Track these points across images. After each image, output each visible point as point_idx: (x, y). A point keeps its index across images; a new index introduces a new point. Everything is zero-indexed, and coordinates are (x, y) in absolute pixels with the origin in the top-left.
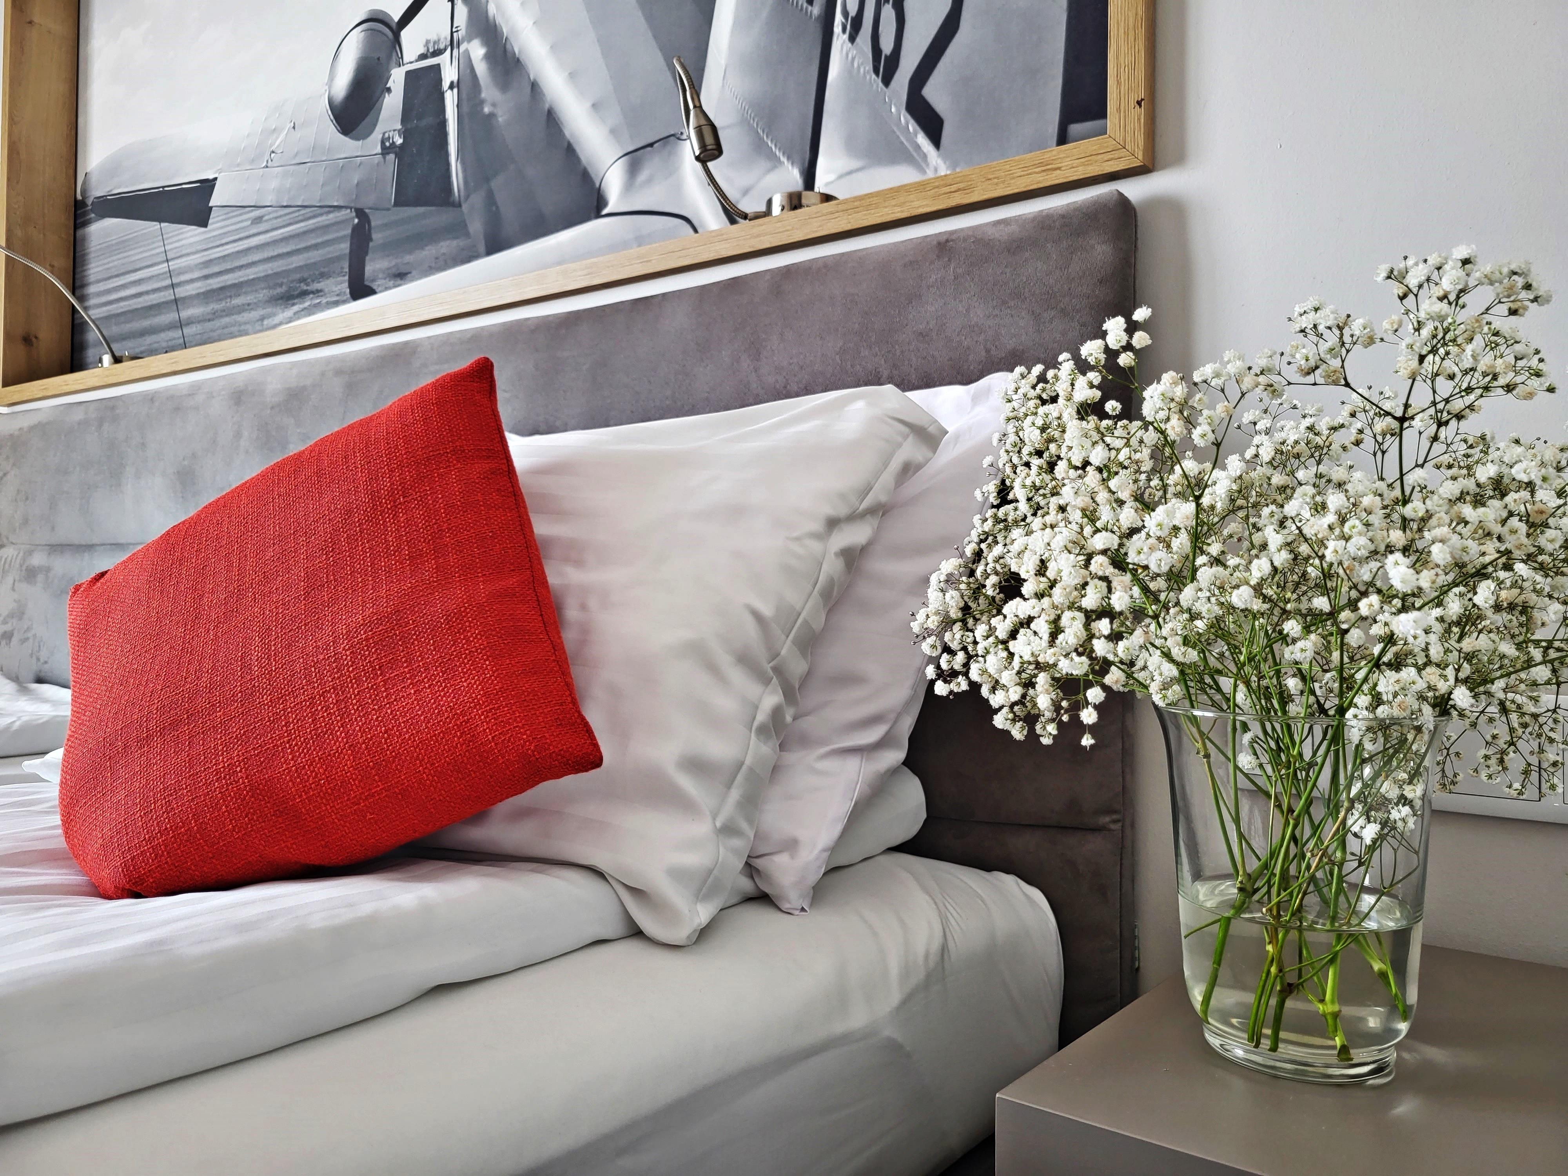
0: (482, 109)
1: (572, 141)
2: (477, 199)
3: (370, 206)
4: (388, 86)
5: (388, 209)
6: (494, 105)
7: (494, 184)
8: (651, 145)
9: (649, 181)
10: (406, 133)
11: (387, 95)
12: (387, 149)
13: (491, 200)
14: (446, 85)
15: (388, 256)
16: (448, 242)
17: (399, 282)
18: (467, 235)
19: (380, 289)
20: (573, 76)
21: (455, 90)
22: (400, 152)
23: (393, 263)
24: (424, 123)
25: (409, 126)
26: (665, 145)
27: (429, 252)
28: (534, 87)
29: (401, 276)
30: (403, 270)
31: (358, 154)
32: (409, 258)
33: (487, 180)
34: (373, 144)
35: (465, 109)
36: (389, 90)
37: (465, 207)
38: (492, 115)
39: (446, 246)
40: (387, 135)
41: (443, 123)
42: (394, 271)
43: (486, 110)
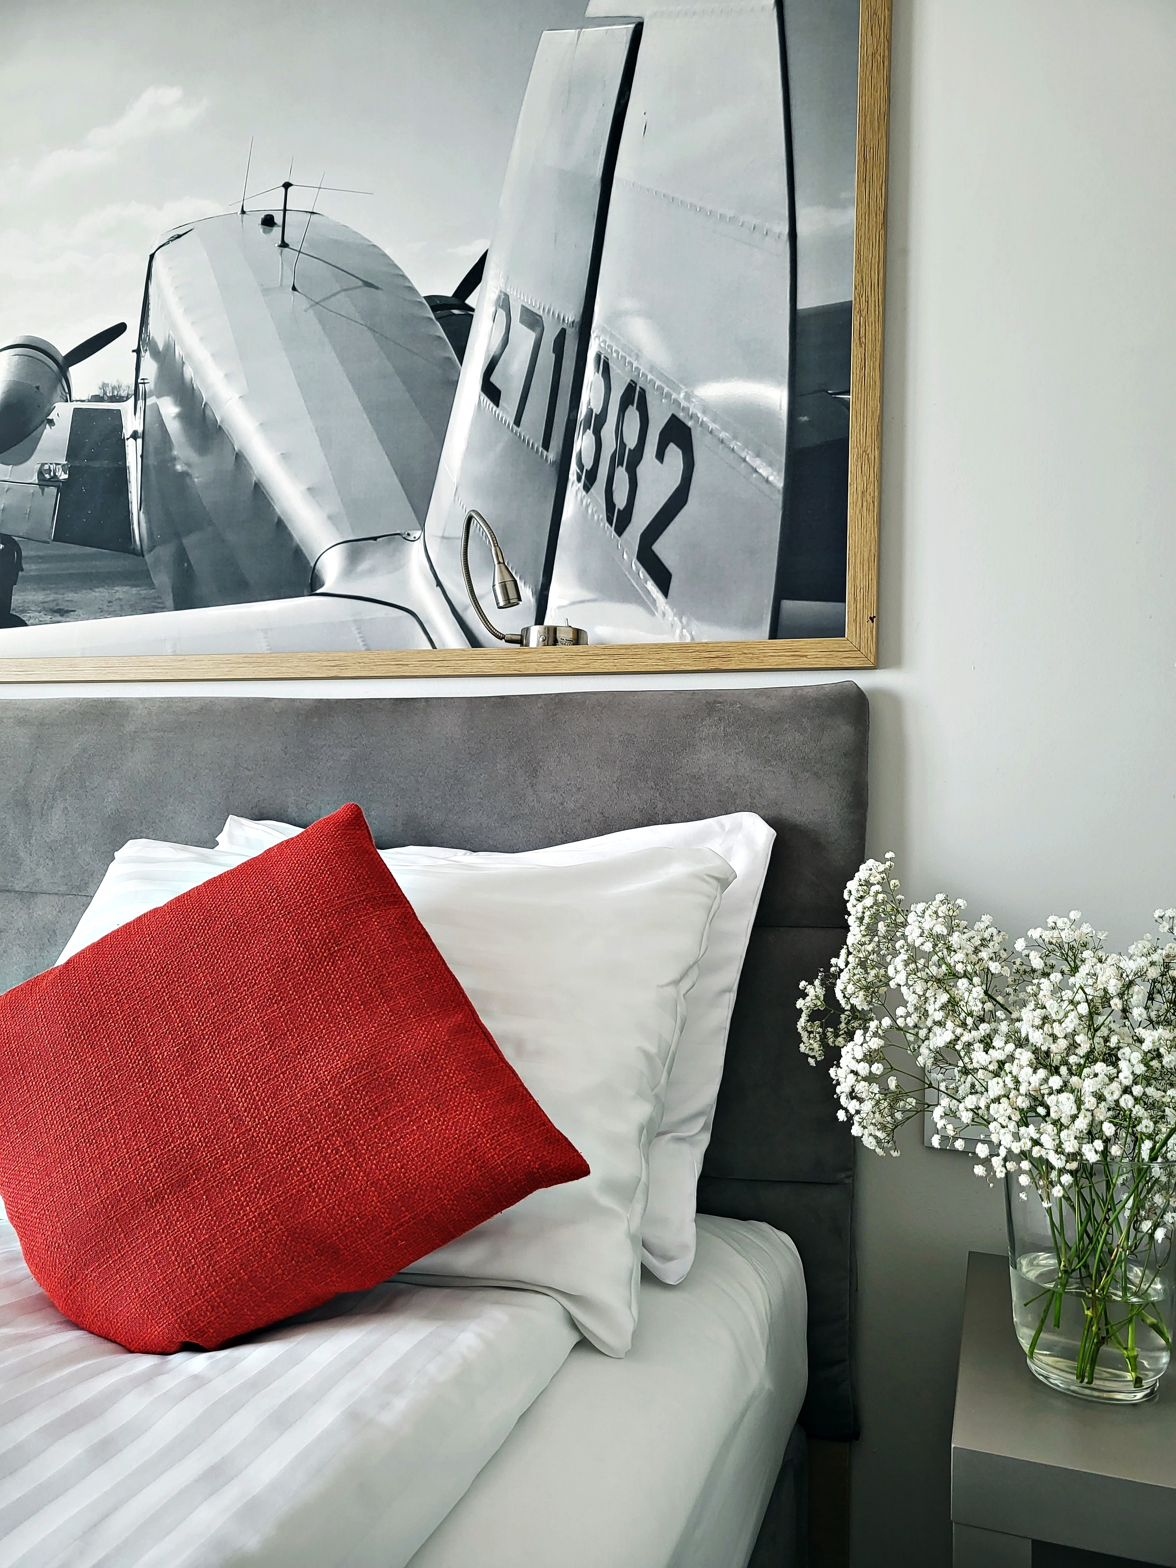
0: (174, 465)
1: (283, 518)
2: (165, 552)
3: (21, 534)
4: (50, 417)
5: (48, 543)
6: (188, 465)
7: (187, 541)
8: (375, 539)
9: (371, 571)
10: (71, 470)
11: (48, 426)
12: (45, 480)
13: (181, 556)
14: (127, 432)
15: (44, 590)
16: (125, 589)
17: (59, 618)
18: (151, 585)
19: (32, 621)
20: (285, 457)
21: (140, 441)
22: (63, 488)
23: (51, 598)
24: (96, 464)
25: (77, 464)
26: (389, 542)
27: (100, 594)
28: (239, 457)
29: (61, 613)
30: (64, 606)
31: (6, 479)
32: (70, 596)
33: (178, 536)
34: (29, 472)
35: (152, 461)
36: (51, 422)
37: (147, 557)
38: (184, 475)
39: (122, 592)
40: (46, 467)
41: (123, 471)
42: (52, 605)
43: (179, 468)
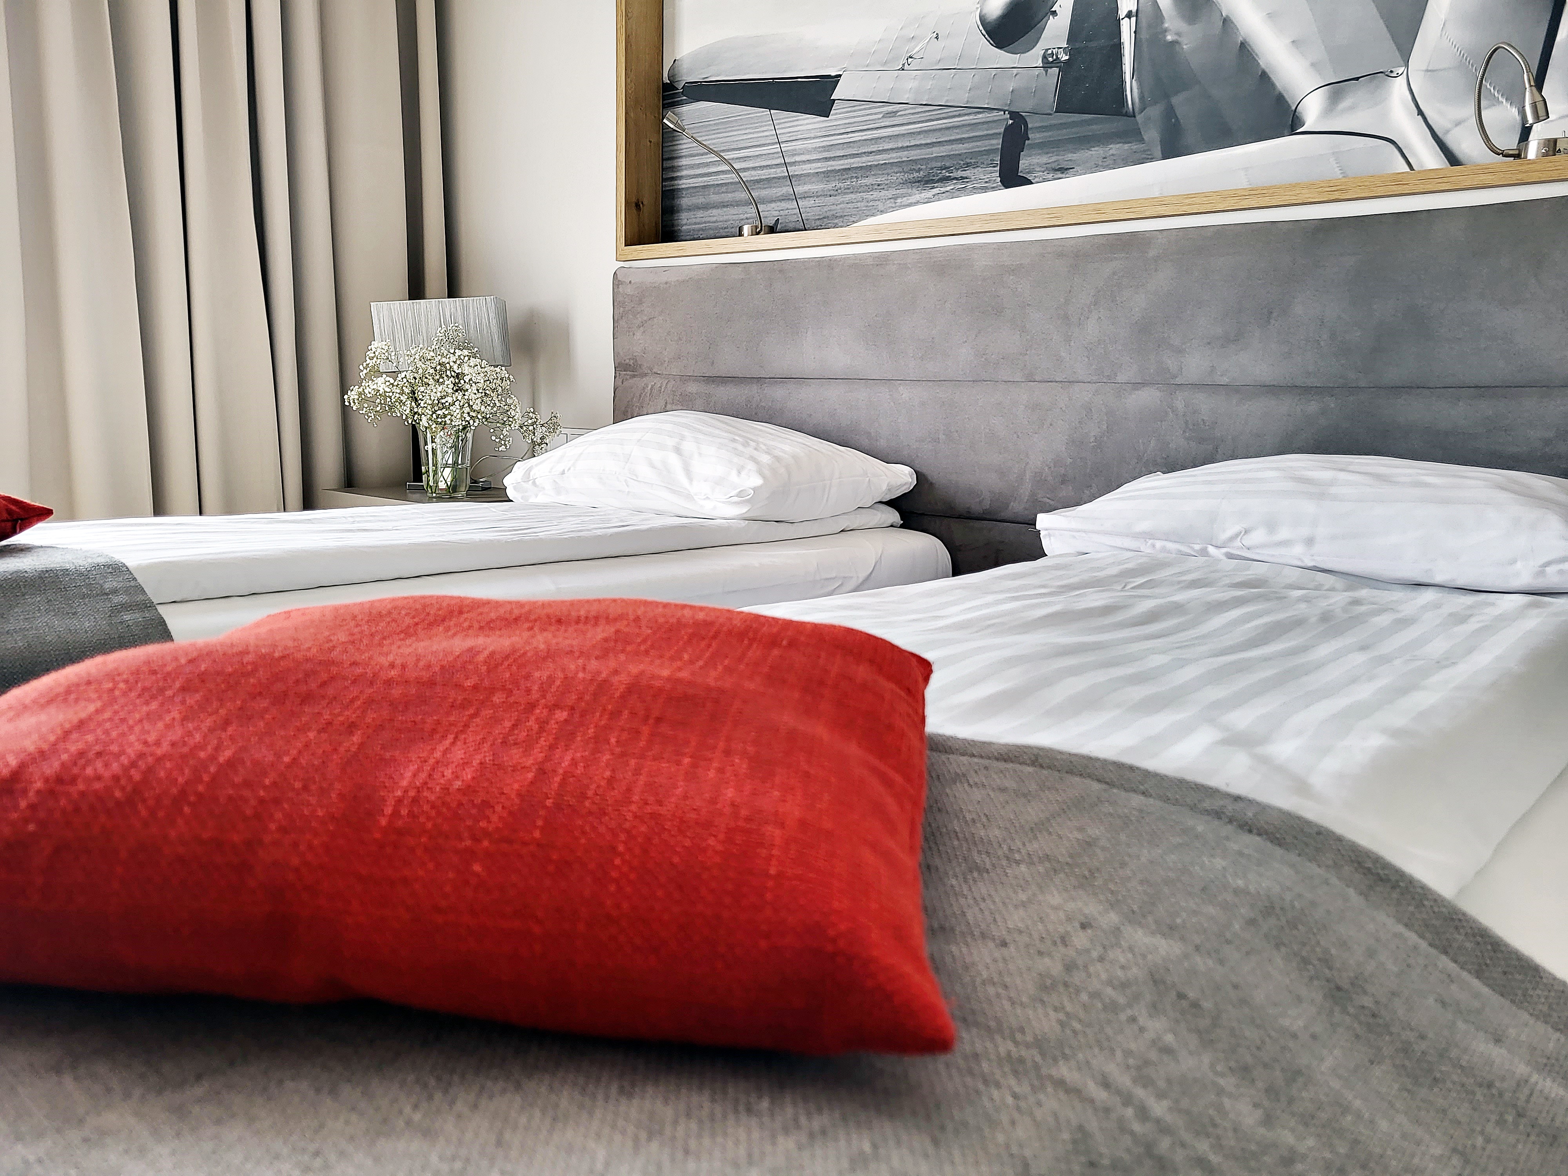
0: (1165, 36)
1: (1267, 70)
2: (1155, 112)
4: (1053, 9)
5: (1050, 114)
6: (1178, 34)
7: (1176, 100)
8: (1357, 79)
9: (1352, 108)
10: (1072, 51)
11: (1051, 17)
12: (1048, 62)
13: (1170, 113)
14: (1122, 13)
15: (1047, 153)
16: (1118, 146)
20: (1271, 16)
21: (1133, 19)
22: (1065, 68)
23: (1053, 159)
24: (1093, 44)
25: (1077, 45)
26: (1371, 81)
27: (1097, 152)
28: (1227, 22)
31: (1015, 66)
32: (1070, 156)
33: (1167, 96)
34: (1034, 57)
35: (1144, 35)
36: (1054, 13)
37: (1139, 118)
38: (1174, 43)
40: (1050, 52)
41: (1118, 48)
43: (1169, 38)
